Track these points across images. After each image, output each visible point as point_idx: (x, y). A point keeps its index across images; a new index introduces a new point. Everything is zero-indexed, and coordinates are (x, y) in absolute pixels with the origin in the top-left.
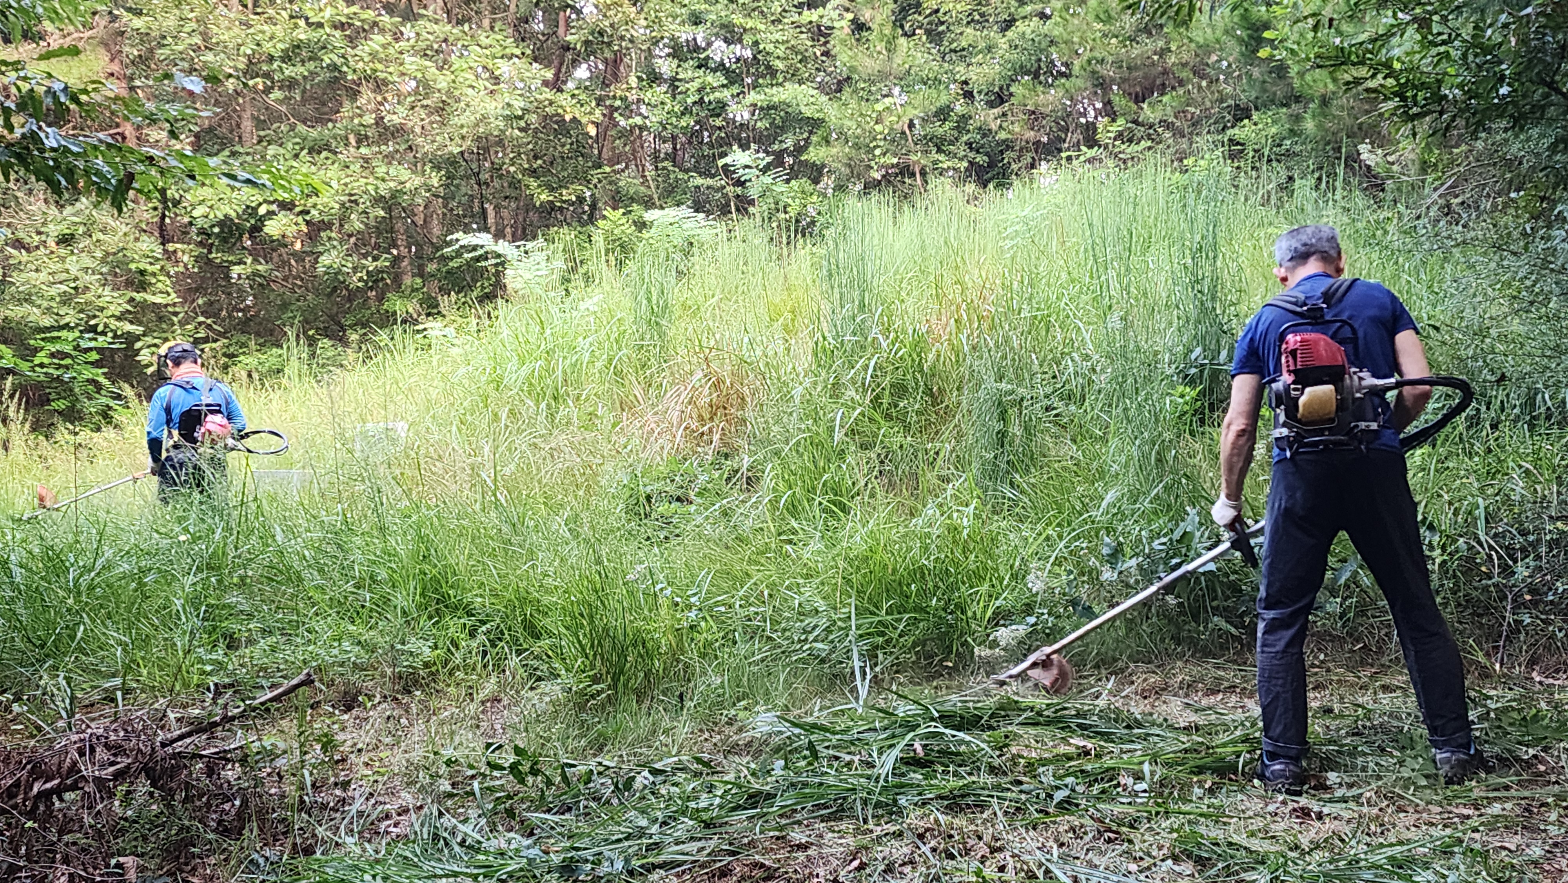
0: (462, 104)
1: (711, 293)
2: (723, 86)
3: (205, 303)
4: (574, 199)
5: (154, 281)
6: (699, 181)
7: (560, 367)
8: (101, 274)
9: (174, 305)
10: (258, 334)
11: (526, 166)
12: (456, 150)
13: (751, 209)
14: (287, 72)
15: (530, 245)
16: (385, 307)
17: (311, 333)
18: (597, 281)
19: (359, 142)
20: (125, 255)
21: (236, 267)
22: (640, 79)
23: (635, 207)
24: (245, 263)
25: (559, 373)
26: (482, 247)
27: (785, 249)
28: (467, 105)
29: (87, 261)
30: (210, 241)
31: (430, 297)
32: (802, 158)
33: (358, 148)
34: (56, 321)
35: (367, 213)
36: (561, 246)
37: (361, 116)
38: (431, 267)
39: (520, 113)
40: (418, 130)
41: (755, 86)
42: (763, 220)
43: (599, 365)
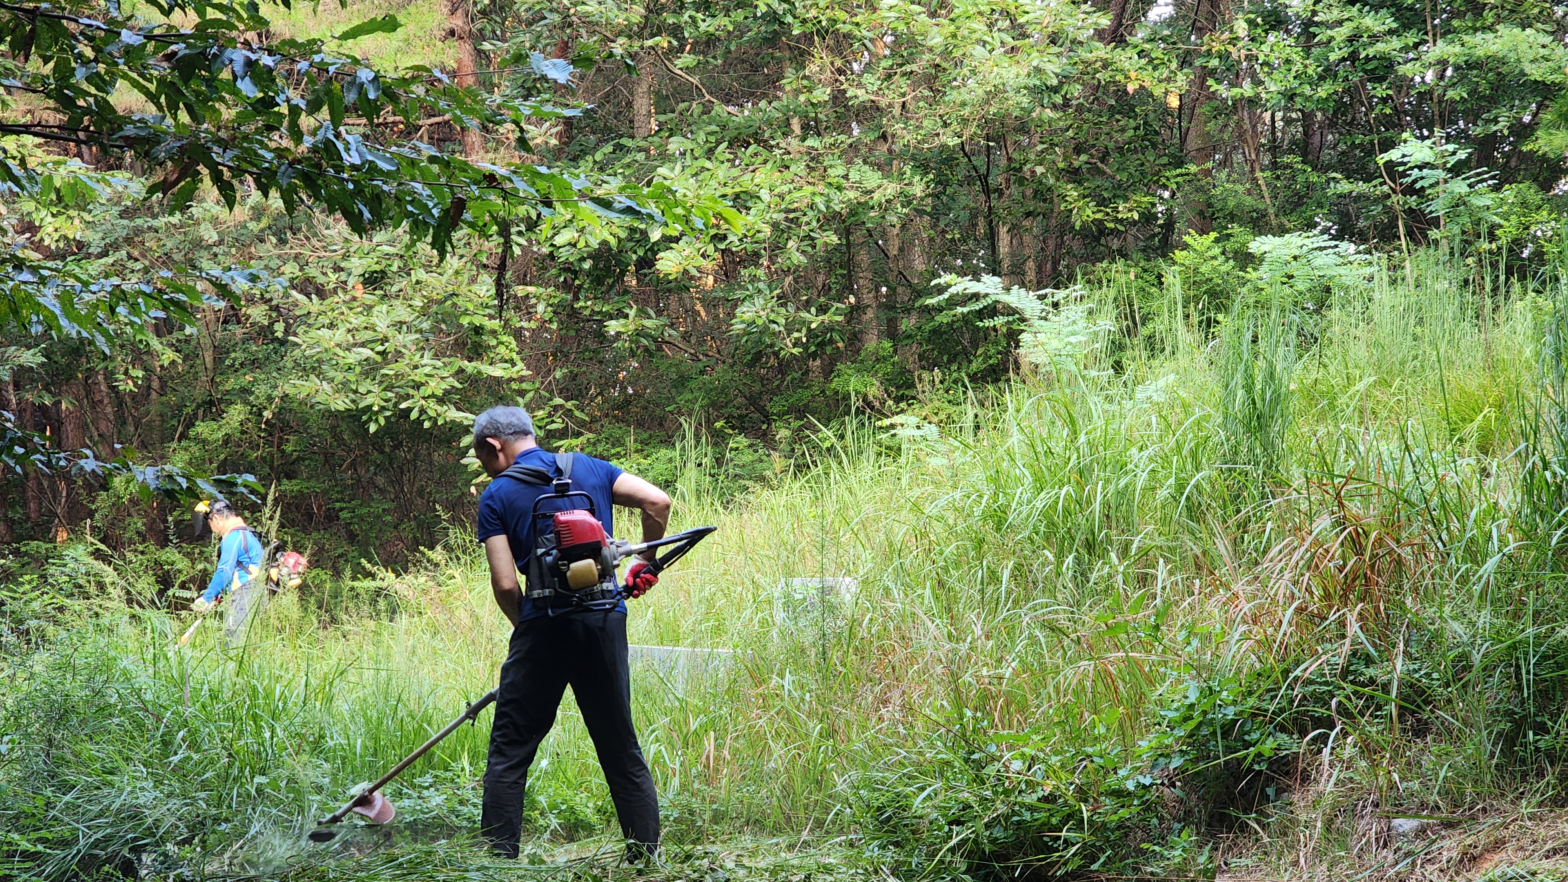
0: (966, 71)
1: (1358, 372)
2: (1391, 32)
3: (564, 377)
4: (1136, 216)
5: (493, 342)
6: (1345, 187)
7: (1099, 498)
8: (421, 331)
9: (521, 380)
10: (640, 424)
11: (1061, 165)
12: (955, 141)
13: (1434, 234)
14: (703, 27)
15: (1060, 295)
16: (833, 385)
17: (718, 425)
18: (1168, 350)
19: (805, 127)
20: (454, 305)
21: (613, 322)
22: (1251, 23)
23: (1235, 228)
24: (626, 316)
25: (1097, 506)
26: (987, 295)
27: (1488, 301)
28: (974, 72)
29: (402, 313)
30: (577, 282)
31: (904, 371)
32: (1524, 149)
33: (803, 140)
34: (353, 401)
35: (813, 239)
36: (1112, 293)
37: (810, 91)
38: (907, 324)
39: (1055, 82)
40: (897, 111)
41: (1447, 31)
42: (1452, 254)
43: (1162, 494)
